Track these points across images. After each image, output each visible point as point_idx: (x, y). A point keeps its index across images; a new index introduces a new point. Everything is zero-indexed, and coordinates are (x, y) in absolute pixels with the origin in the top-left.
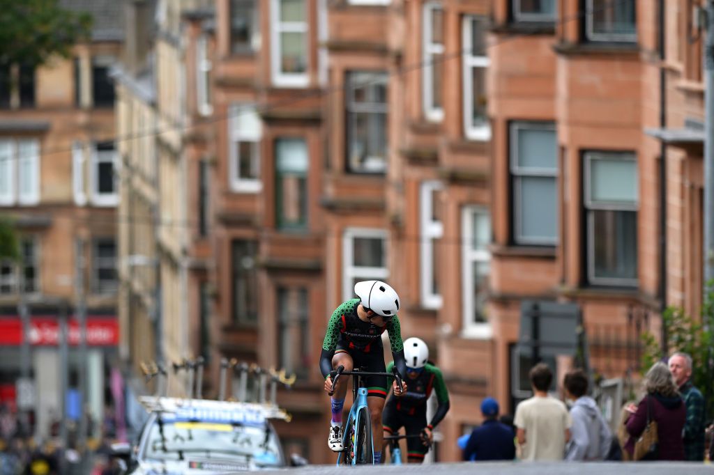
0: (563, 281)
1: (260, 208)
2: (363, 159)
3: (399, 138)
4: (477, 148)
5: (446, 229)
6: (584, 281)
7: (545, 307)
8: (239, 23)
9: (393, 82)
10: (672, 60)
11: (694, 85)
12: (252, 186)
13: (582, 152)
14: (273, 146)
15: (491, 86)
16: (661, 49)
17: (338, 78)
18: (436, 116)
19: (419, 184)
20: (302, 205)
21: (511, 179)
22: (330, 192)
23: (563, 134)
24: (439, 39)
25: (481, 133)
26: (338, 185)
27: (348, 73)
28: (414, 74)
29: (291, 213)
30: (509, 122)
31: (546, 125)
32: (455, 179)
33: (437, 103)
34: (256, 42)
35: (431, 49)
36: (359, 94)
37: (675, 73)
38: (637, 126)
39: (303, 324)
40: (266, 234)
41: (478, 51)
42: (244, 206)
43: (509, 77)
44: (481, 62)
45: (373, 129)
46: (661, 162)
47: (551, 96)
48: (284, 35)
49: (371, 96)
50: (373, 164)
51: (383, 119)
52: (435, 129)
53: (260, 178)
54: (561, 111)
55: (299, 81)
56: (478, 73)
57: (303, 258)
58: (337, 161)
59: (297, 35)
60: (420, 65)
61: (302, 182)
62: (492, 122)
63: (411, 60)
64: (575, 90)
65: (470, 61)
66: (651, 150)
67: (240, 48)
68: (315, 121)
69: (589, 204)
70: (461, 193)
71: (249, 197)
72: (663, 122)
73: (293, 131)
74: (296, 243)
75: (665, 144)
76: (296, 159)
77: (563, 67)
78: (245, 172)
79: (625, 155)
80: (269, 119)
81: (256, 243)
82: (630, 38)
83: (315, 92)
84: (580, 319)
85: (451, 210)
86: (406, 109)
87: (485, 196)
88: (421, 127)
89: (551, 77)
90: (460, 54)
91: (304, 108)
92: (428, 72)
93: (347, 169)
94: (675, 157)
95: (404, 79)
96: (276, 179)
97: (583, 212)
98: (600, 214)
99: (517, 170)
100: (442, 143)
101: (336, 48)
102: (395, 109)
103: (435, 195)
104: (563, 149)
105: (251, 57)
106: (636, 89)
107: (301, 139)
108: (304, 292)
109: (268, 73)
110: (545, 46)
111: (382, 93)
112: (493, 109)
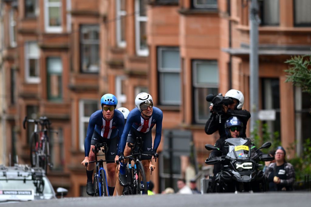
0: (184, 121)
1: (40, 91)
2: (88, 66)
3: (105, 56)
4: (142, 60)
5: (128, 98)
6: (193, 122)
7: (175, 133)
8: (29, 3)
9: (102, 30)
10: (235, 16)
11: (245, 28)
12: (36, 80)
13: (192, 61)
14: (46, 61)
15: (149, 30)
16: (229, 11)
17: (76, 27)
18: (123, 45)
19: (115, 77)
20: (60, 89)
21: (159, 74)
22: (73, 82)
23: (183, 52)
24: (124, 8)
25: (144, 53)
26: (77, 79)
27: (81, 26)
28: (112, 25)
29: (55, 92)
30: (157, 47)
31: (175, 48)
32: (132, 75)
33: (123, 39)
34: (37, 12)
35: (120, 13)
36: (86, 36)
37: (236, 22)
38: (217, 48)
39: (61, 145)
40: (43, 102)
41: (142, 13)
42: (32, 89)
43: (157, 26)
44: (143, 19)
45: (93, 52)
46: (230, 65)
47: (177, 34)
48: (50, 9)
49: (92, 36)
50: (93, 68)
51: (98, 47)
52: (122, 51)
53: (40, 76)
54: (182, 41)
55: (58, 30)
56: (142, 24)
57: (61, 114)
58: (76, 67)
59: (56, 8)
60: (115, 20)
61: (60, 77)
62: (149, 47)
63: (111, 17)
64: (189, 31)
65: (139, 19)
66: (224, 59)
67: (30, 15)
68: (65, 49)
69: (196, 85)
70: (135, 81)
71: (35, 85)
72: (230, 45)
73: (55, 54)
74: (58, 107)
75: (231, 56)
76: (57, 67)
77: (183, 20)
78: (32, 73)
79: (213, 62)
80: (44, 48)
81: (38, 107)
82: (214, 6)
83: (65, 35)
84: (192, 139)
85: (130, 89)
86: (108, 42)
87: (146, 83)
88: (116, 51)
89: (176, 25)
90: (134, 14)
91: (60, 43)
92: (118, 23)
93: (81, 71)
94: (236, 61)
95: (107, 28)
96: (47, 77)
97: (193, 89)
98: (201, 89)
99: (161, 69)
100: (126, 58)
101: (75, 14)
102: (103, 42)
103: (123, 83)
104: (183, 59)
105: (35, 19)
106: (217, 30)
107: (59, 58)
108: (61, 129)
109: (43, 27)
110: (174, 11)
111: (97, 35)
112: (150, 41)
